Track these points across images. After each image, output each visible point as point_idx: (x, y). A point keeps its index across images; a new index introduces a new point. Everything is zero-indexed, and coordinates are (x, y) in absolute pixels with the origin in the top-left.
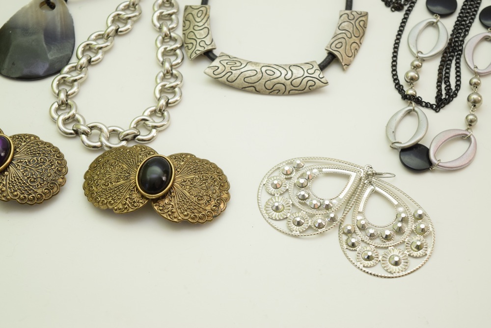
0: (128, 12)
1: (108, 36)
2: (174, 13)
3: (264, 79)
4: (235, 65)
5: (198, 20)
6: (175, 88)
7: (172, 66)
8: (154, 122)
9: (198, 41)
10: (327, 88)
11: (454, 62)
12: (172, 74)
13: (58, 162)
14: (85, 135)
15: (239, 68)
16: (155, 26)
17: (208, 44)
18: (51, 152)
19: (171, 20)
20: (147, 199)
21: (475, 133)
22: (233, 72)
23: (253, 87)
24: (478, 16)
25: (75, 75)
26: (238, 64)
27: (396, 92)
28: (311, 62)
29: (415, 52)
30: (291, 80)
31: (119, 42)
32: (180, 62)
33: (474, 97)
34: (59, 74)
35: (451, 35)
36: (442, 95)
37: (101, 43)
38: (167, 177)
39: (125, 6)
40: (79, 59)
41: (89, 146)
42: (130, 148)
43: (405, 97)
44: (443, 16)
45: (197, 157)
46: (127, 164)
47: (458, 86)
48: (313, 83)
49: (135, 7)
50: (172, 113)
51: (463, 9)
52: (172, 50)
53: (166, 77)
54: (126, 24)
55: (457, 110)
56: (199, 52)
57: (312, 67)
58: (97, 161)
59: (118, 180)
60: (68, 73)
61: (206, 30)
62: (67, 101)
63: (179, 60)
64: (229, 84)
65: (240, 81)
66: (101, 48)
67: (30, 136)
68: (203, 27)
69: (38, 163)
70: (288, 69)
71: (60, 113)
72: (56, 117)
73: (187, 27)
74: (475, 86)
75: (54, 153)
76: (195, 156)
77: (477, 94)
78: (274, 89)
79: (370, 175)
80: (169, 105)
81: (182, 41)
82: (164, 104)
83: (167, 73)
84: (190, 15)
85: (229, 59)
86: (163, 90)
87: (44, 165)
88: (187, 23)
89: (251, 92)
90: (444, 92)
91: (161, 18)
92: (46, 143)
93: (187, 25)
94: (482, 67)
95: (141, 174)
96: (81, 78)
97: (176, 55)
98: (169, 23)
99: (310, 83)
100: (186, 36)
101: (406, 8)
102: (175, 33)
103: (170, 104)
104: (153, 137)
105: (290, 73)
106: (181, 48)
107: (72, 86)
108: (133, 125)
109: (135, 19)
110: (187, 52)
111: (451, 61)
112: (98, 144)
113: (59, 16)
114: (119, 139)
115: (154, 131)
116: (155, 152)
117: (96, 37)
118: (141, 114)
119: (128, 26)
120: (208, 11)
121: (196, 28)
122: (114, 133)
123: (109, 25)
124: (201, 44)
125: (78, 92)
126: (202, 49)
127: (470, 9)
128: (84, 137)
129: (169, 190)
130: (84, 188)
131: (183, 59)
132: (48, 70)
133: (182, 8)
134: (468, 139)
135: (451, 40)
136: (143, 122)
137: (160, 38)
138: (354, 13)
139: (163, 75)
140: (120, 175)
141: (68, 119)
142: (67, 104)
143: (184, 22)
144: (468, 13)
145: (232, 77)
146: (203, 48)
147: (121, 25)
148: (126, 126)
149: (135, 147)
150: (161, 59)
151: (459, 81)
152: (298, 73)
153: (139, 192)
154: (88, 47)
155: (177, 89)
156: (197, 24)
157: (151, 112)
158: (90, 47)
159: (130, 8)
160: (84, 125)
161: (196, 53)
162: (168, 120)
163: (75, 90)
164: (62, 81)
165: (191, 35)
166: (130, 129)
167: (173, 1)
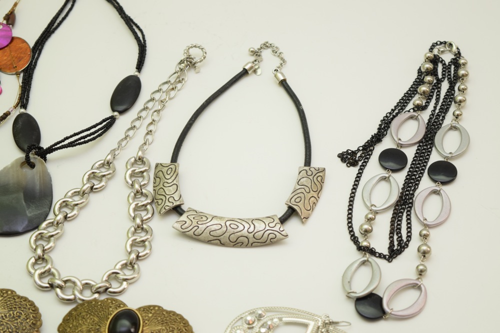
0: (103, 170)
1: (84, 193)
2: (145, 171)
3: (228, 232)
4: (201, 220)
5: (168, 177)
6: (145, 242)
7: (142, 221)
8: (125, 275)
9: (168, 197)
10: (287, 240)
11: (405, 214)
12: (142, 229)
13: (33, 316)
14: (60, 289)
15: (205, 222)
16: (127, 182)
17: (176, 200)
18: (27, 305)
19: (143, 177)
21: (425, 282)
22: (200, 226)
23: (218, 240)
24: (426, 171)
25: (52, 231)
26: (204, 218)
27: (352, 243)
28: (272, 216)
29: (369, 205)
30: (253, 233)
31: (93, 197)
32: (150, 216)
33: (424, 248)
34: (37, 230)
35: (402, 189)
36: (394, 246)
37: (77, 200)
38: (135, 329)
39: (99, 165)
40: (56, 216)
41: (63, 299)
42: (102, 301)
43: (360, 248)
44: (394, 171)
45: (164, 308)
46: (98, 317)
47: (409, 237)
48: (275, 236)
49: (109, 166)
50: (142, 265)
51: (412, 164)
52: (143, 205)
53: (137, 232)
54: (101, 181)
55: (408, 260)
56: (168, 207)
57: (273, 220)
58: (70, 314)
59: (89, 332)
60: (44, 229)
61: (175, 186)
62: (43, 255)
63: (150, 215)
64: (196, 237)
65: (206, 235)
66: (76, 205)
67: (7, 291)
68: (173, 183)
69: (14, 317)
70: (251, 223)
71: (36, 267)
72: (33, 271)
73: (157, 184)
74: (425, 237)
75: (29, 306)
76: (162, 308)
77: (426, 245)
78: (238, 241)
79: (326, 324)
80: (140, 258)
81: (153, 196)
82: (135, 257)
83: (138, 227)
84: (161, 172)
85: (196, 214)
86: (134, 244)
87: (20, 318)
88: (158, 180)
89: (216, 244)
90: (396, 243)
91: (131, 176)
92: (22, 297)
93: (157, 182)
94: (431, 219)
95: (111, 326)
96: (58, 233)
97: (146, 210)
98: (140, 179)
99: (271, 236)
100: (156, 192)
101: (360, 163)
102: (146, 190)
103: (140, 257)
104: (124, 289)
105: (252, 226)
106: (151, 203)
107: (49, 242)
108: (105, 278)
109: (109, 176)
110: (157, 208)
111: (402, 213)
112: (72, 297)
113: (38, 175)
114: (92, 292)
115: (125, 283)
116: (125, 305)
117: (72, 194)
118: (113, 268)
119: (103, 183)
120: (177, 168)
121: (166, 185)
122: (87, 286)
123: (85, 182)
124: (170, 200)
125: (55, 247)
126: (171, 205)
127: (419, 164)
128: (58, 290)
131: (153, 214)
132: (27, 226)
133: (153, 166)
134: (419, 288)
135: (402, 193)
136: (114, 275)
137: (132, 194)
138: (312, 169)
139: (134, 230)
140: (91, 328)
141: (44, 273)
142: (43, 259)
143: (154, 178)
144: (418, 168)
145: (199, 231)
147: (96, 182)
148: (98, 279)
149: (106, 300)
150: (133, 215)
151: (410, 232)
152: (260, 226)
154: (64, 204)
155: (147, 243)
156: (166, 181)
157: (122, 265)
158: (66, 204)
159: (105, 167)
160: (59, 279)
161: (165, 209)
162: (139, 273)
163: (51, 244)
164: (39, 237)
165: (161, 192)
166: (102, 282)
167: (144, 159)
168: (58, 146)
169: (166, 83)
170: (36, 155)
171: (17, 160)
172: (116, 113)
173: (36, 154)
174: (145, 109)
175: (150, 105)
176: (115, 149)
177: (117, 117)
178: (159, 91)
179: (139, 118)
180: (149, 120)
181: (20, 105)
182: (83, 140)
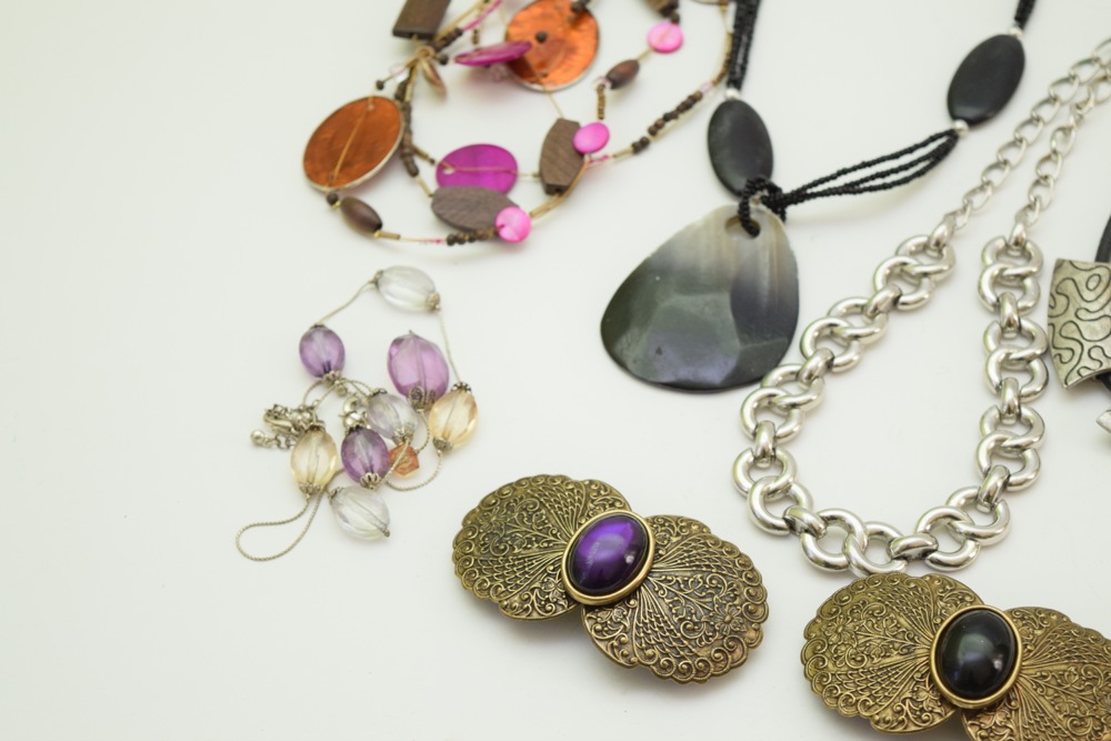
0: (923, 259)
1: (876, 311)
2: (1029, 274)
5: (1089, 296)
6: (1024, 450)
7: (1020, 397)
8: (972, 524)
9: (1087, 346)
12: (1019, 416)
13: (748, 592)
14: (813, 535)
16: (983, 297)
18: (735, 565)
19: (1023, 288)
20: (953, 707)
25: (791, 393)
31: (899, 325)
32: (1039, 389)
34: (757, 386)
37: (857, 325)
38: (1005, 662)
39: (917, 246)
40: (807, 358)
41: (817, 561)
42: (916, 580)
45: (1073, 620)
46: (909, 617)
49: (940, 251)
50: (1014, 506)
52: (1021, 359)
53: (1005, 421)
54: (918, 287)
56: (1089, 372)
58: (836, 599)
59: (886, 653)
60: (779, 385)
62: (774, 449)
63: (1037, 386)
66: (857, 337)
67: (690, 522)
68: (1101, 313)
69: (703, 589)
71: (756, 476)
72: (747, 485)
75: (740, 568)
76: (1068, 620)
80: (1009, 488)
81: (1047, 340)
82: (1000, 484)
83: (1009, 410)
84: (1070, 283)
86: (998, 452)
87: (717, 593)
88: (1061, 300)
91: (998, 281)
92: (724, 544)
93: (1059, 305)
95: (944, 646)
96: (810, 401)
97: (1030, 372)
98: (1018, 294)
100: (1057, 329)
102: (1031, 321)
103: (1011, 485)
104: (967, 559)
106: (1041, 357)
107: (787, 418)
108: (924, 525)
109: (938, 277)
110: (1057, 370)
112: (841, 560)
113: (767, 254)
114: (889, 554)
115: (971, 544)
116: (975, 598)
117: (847, 309)
118: (944, 503)
119: (923, 293)
122: (879, 538)
123: (879, 285)
124: (1093, 355)
125: (799, 433)
126: (1095, 366)
128: (808, 538)
129: (1007, 694)
130: (804, 660)
131: (1046, 384)
132: (735, 374)
133: (1050, 265)
136: (949, 520)
137: (996, 328)
139: (998, 416)
140: (891, 642)
141: (774, 492)
142: (774, 457)
143: (1052, 295)
146: (1098, 364)
147: (905, 289)
148: (908, 528)
149: (928, 579)
150: (996, 379)
153: (935, 688)
154: (827, 332)
155: (1028, 454)
156: (1084, 305)
157: (968, 498)
158: (832, 332)
159: (929, 252)
160: (810, 513)
161: (1079, 374)
162: (1006, 525)
163: (792, 426)
164: (765, 403)
165: (1070, 330)
166: (915, 534)
167: (1029, 246)
168: (820, 188)
169: (1088, 62)
170: (764, 203)
171: (717, 213)
172: (960, 125)
173: (765, 201)
174: (1034, 120)
175: (1047, 112)
176: (954, 214)
177: (961, 134)
178: (1069, 80)
179: (1016, 143)
180: (1042, 150)
181: (725, 79)
182: (879, 182)
